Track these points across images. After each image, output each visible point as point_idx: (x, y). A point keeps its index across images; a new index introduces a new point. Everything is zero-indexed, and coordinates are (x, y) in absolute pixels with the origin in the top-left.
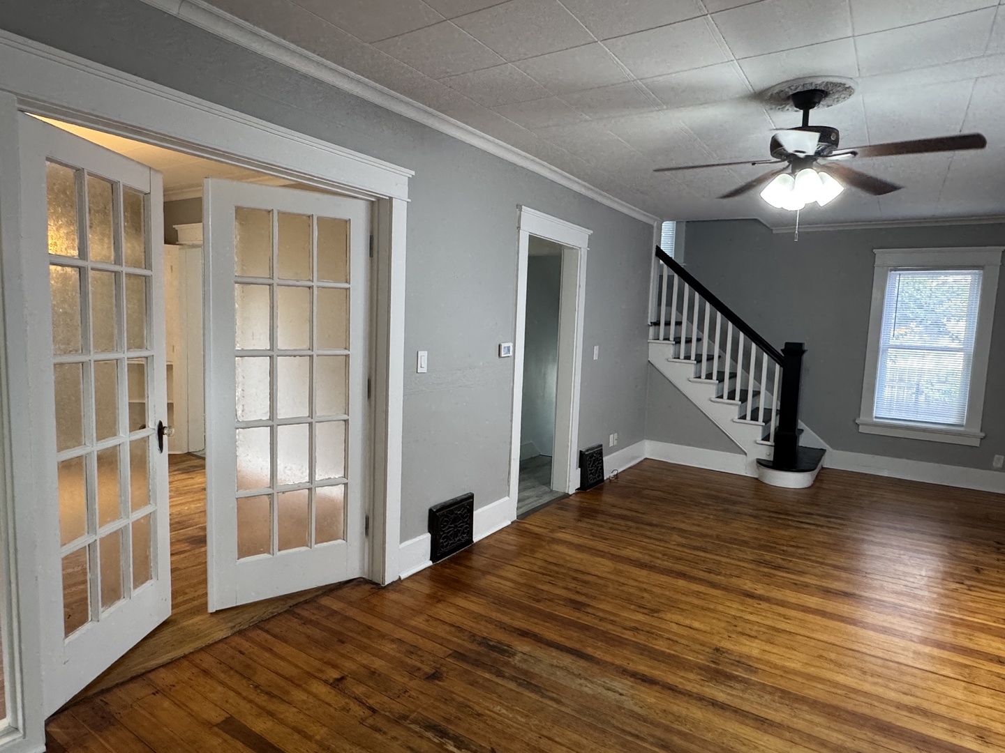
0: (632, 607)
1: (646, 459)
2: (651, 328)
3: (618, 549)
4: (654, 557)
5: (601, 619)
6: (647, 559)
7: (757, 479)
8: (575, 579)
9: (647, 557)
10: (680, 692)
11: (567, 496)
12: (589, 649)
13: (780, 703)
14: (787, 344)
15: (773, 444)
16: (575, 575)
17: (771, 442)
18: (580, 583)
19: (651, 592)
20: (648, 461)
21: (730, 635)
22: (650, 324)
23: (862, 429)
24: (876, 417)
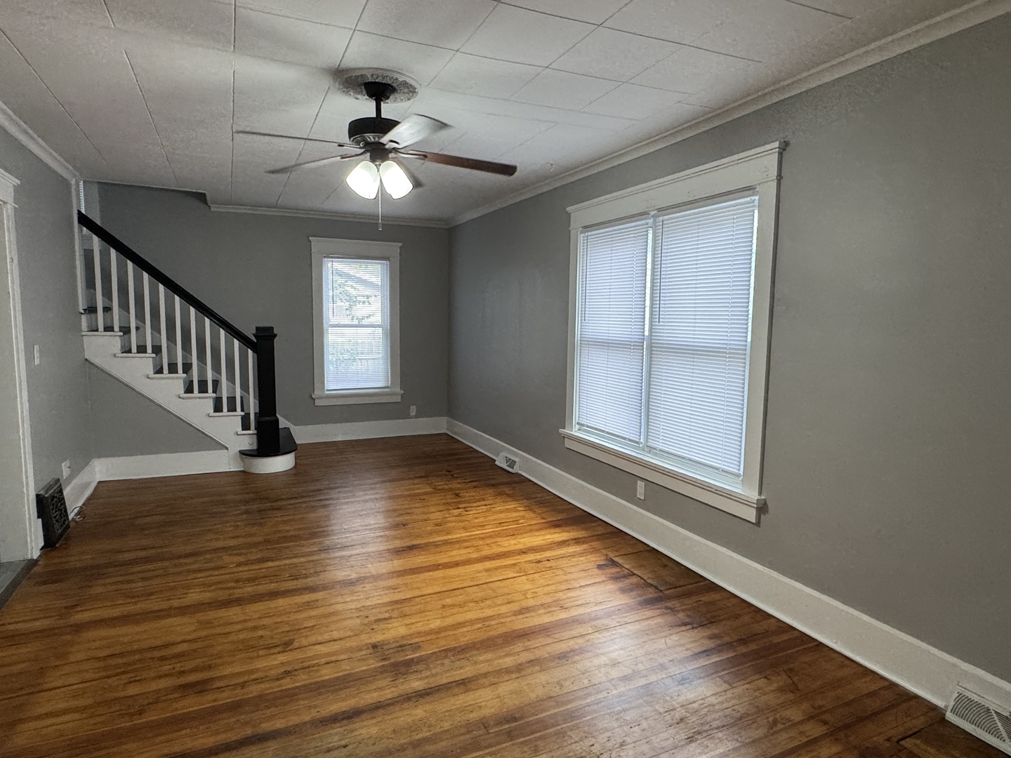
0: (261, 653)
1: (99, 482)
2: (83, 316)
3: (179, 599)
4: (229, 588)
5: (243, 685)
6: (222, 595)
7: (243, 472)
8: (163, 659)
9: (220, 593)
10: (389, 705)
11: (33, 563)
12: (264, 725)
13: (458, 660)
14: (257, 329)
15: (256, 432)
16: (157, 654)
17: (253, 431)
18: (174, 661)
19: (264, 627)
20: (103, 484)
21: (371, 627)
22: (83, 312)
23: (318, 403)
24: (328, 390)
